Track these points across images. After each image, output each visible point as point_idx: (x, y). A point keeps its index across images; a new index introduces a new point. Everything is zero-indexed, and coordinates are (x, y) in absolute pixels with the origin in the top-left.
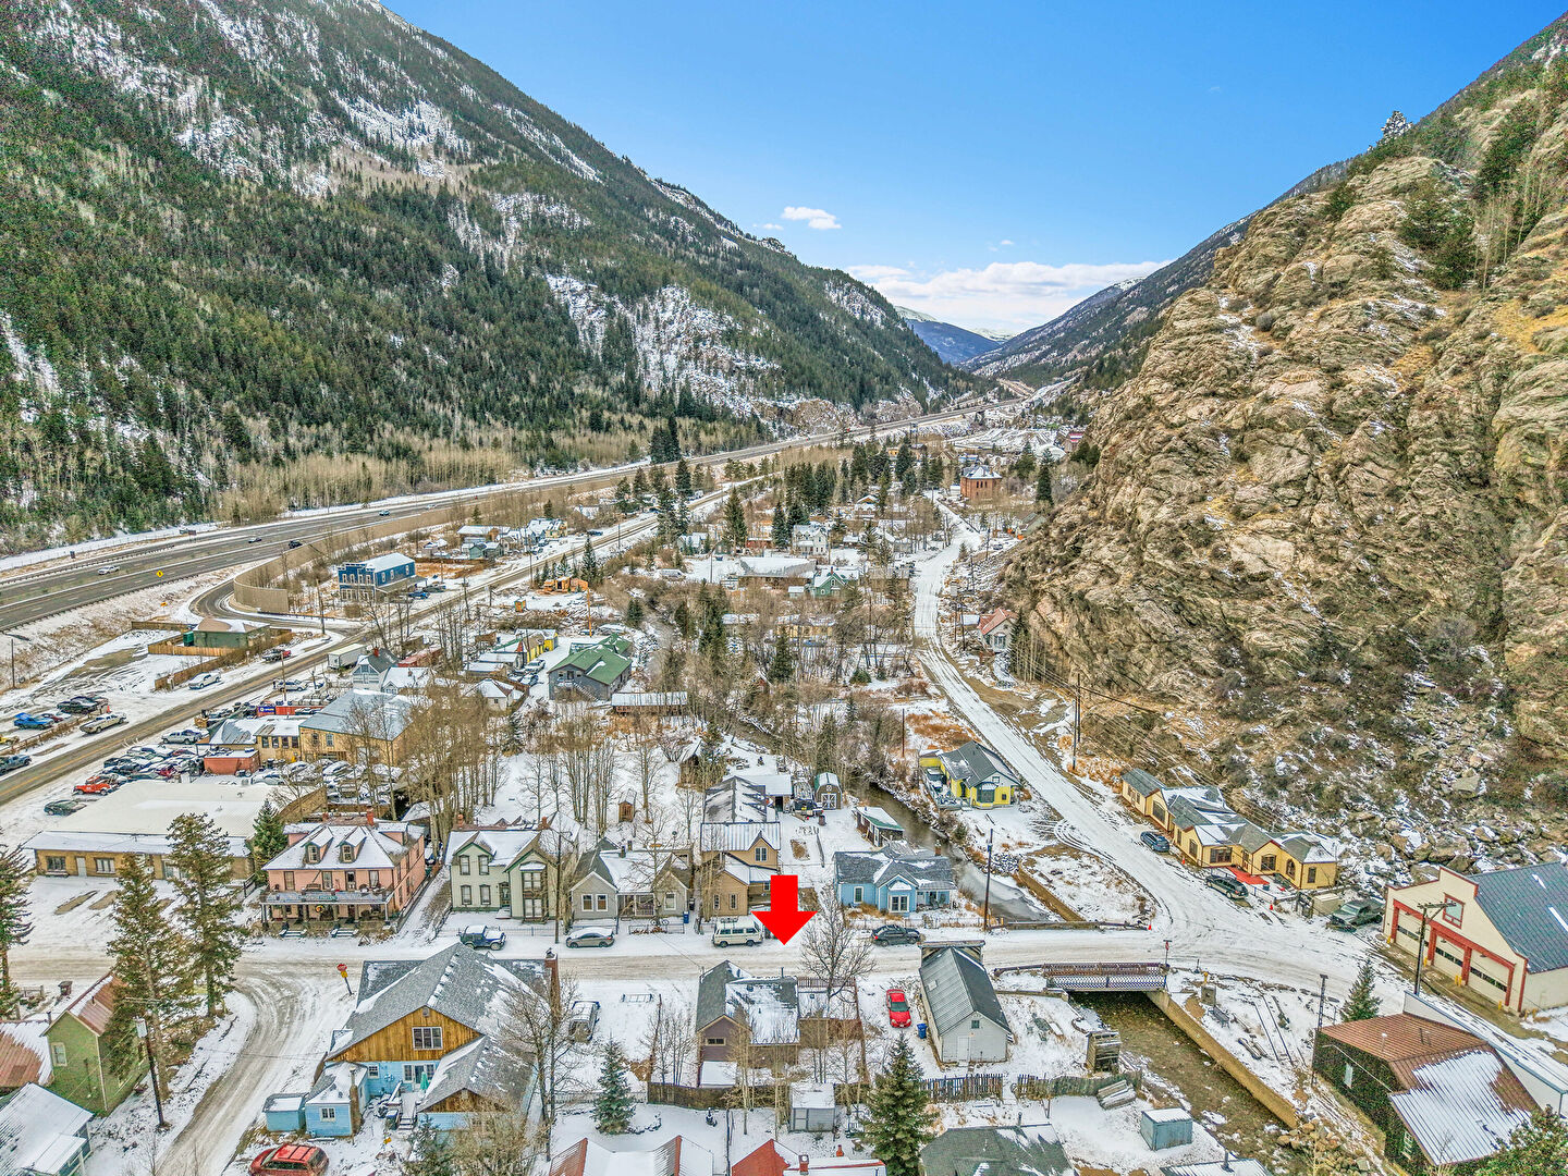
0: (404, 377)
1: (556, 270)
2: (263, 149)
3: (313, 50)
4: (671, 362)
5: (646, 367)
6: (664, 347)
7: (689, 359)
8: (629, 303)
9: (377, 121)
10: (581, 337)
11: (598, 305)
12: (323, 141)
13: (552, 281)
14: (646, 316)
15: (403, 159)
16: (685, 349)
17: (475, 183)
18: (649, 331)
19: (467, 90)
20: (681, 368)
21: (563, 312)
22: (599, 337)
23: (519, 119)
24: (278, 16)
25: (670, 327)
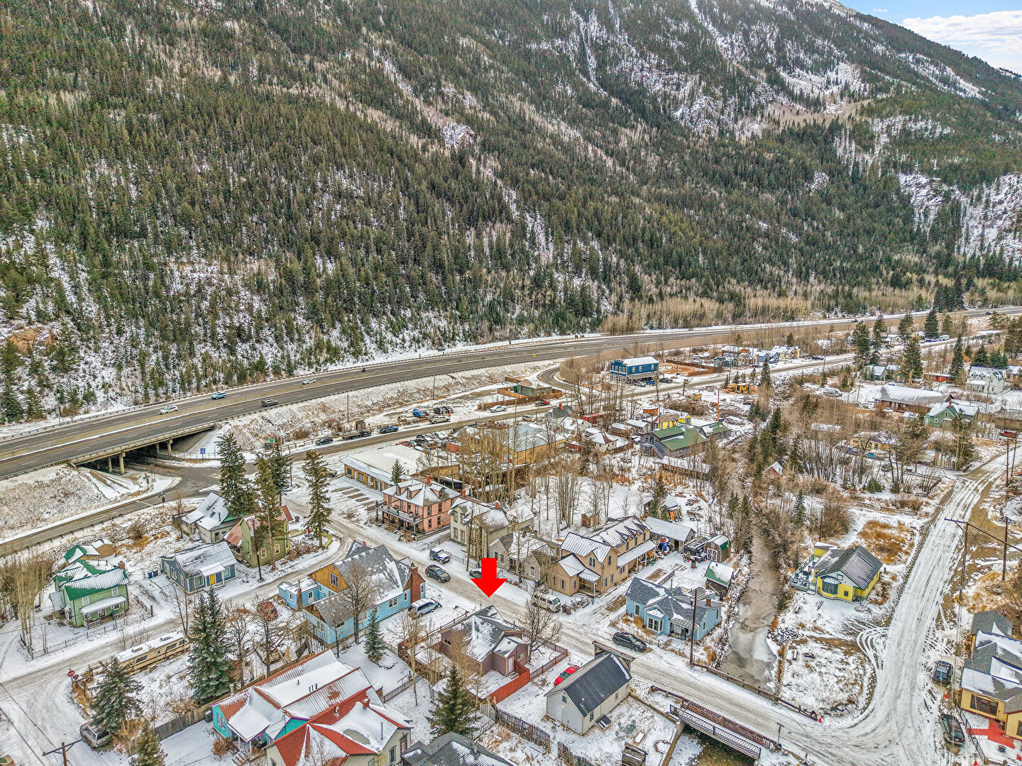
0: (760, 249)
1: (907, 169)
2: (722, 113)
3: (772, 44)
4: (992, 234)
5: (967, 239)
6: (988, 223)
7: (1010, 231)
8: (964, 189)
9: (804, 83)
10: (916, 219)
11: (937, 192)
12: (763, 101)
13: (903, 178)
14: (979, 198)
15: (815, 104)
16: (1008, 223)
17: (861, 114)
18: (979, 211)
19: (879, 48)
20: (1000, 238)
21: (905, 201)
22: (932, 217)
23: (918, 61)
24: (753, 27)
25: (999, 207)
